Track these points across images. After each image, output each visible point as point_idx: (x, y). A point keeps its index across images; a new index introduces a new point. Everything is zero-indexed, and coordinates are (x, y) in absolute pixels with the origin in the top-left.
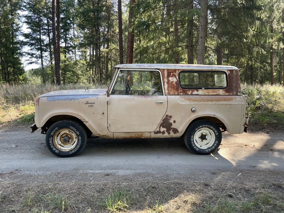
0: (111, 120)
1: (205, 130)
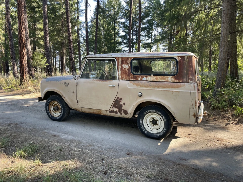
0: (79, 98)
1: (156, 115)
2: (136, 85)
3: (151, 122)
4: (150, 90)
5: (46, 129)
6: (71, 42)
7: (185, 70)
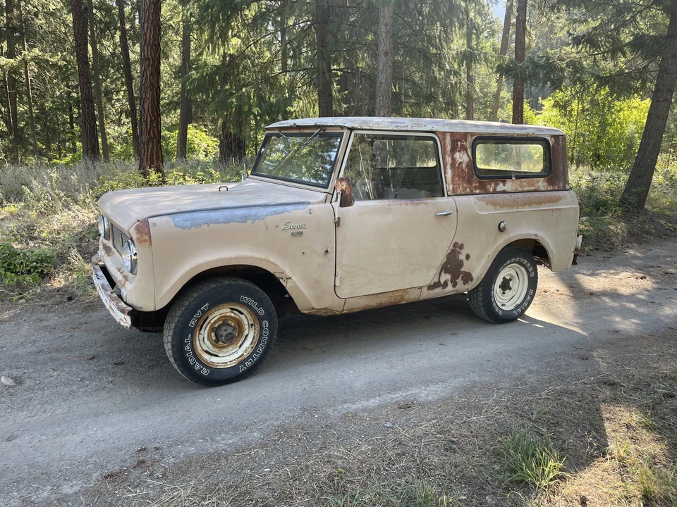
0: (343, 268)
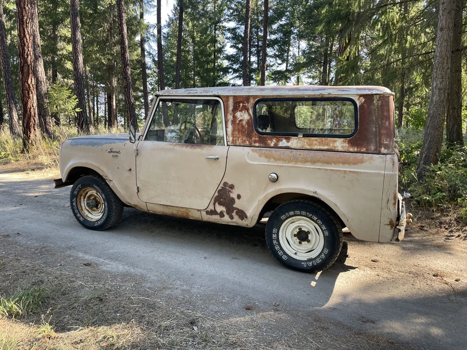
1: (306, 222)
2: (266, 157)
3: (295, 235)
4: (296, 167)
5: (69, 248)
6: (127, 65)
7: (374, 125)
